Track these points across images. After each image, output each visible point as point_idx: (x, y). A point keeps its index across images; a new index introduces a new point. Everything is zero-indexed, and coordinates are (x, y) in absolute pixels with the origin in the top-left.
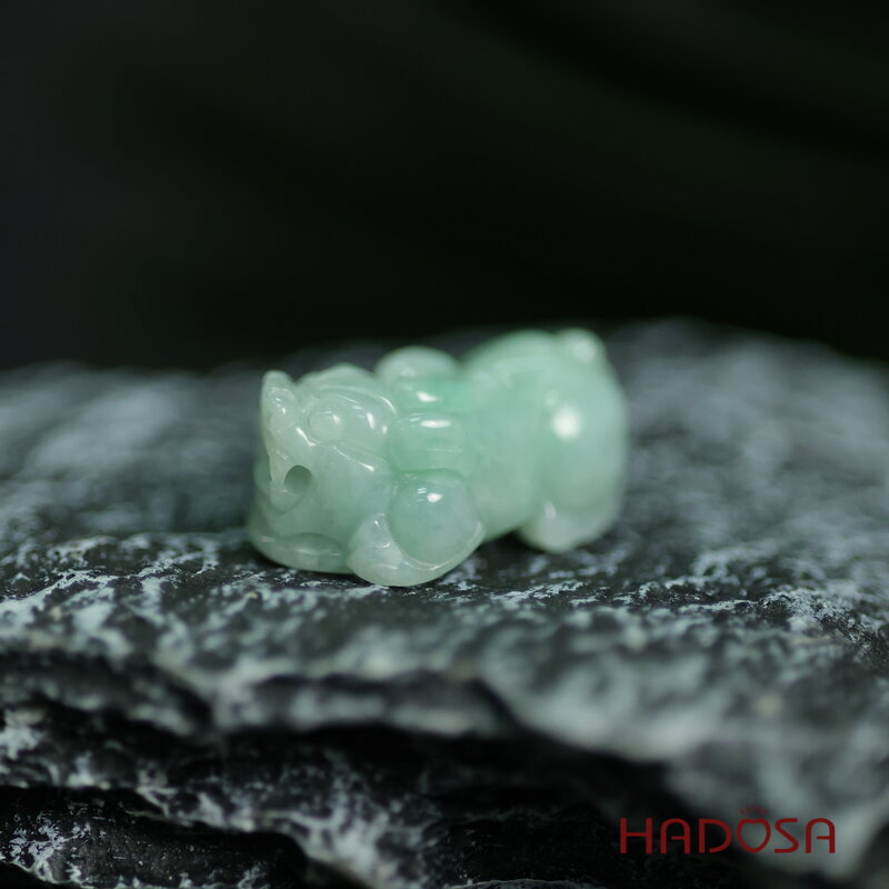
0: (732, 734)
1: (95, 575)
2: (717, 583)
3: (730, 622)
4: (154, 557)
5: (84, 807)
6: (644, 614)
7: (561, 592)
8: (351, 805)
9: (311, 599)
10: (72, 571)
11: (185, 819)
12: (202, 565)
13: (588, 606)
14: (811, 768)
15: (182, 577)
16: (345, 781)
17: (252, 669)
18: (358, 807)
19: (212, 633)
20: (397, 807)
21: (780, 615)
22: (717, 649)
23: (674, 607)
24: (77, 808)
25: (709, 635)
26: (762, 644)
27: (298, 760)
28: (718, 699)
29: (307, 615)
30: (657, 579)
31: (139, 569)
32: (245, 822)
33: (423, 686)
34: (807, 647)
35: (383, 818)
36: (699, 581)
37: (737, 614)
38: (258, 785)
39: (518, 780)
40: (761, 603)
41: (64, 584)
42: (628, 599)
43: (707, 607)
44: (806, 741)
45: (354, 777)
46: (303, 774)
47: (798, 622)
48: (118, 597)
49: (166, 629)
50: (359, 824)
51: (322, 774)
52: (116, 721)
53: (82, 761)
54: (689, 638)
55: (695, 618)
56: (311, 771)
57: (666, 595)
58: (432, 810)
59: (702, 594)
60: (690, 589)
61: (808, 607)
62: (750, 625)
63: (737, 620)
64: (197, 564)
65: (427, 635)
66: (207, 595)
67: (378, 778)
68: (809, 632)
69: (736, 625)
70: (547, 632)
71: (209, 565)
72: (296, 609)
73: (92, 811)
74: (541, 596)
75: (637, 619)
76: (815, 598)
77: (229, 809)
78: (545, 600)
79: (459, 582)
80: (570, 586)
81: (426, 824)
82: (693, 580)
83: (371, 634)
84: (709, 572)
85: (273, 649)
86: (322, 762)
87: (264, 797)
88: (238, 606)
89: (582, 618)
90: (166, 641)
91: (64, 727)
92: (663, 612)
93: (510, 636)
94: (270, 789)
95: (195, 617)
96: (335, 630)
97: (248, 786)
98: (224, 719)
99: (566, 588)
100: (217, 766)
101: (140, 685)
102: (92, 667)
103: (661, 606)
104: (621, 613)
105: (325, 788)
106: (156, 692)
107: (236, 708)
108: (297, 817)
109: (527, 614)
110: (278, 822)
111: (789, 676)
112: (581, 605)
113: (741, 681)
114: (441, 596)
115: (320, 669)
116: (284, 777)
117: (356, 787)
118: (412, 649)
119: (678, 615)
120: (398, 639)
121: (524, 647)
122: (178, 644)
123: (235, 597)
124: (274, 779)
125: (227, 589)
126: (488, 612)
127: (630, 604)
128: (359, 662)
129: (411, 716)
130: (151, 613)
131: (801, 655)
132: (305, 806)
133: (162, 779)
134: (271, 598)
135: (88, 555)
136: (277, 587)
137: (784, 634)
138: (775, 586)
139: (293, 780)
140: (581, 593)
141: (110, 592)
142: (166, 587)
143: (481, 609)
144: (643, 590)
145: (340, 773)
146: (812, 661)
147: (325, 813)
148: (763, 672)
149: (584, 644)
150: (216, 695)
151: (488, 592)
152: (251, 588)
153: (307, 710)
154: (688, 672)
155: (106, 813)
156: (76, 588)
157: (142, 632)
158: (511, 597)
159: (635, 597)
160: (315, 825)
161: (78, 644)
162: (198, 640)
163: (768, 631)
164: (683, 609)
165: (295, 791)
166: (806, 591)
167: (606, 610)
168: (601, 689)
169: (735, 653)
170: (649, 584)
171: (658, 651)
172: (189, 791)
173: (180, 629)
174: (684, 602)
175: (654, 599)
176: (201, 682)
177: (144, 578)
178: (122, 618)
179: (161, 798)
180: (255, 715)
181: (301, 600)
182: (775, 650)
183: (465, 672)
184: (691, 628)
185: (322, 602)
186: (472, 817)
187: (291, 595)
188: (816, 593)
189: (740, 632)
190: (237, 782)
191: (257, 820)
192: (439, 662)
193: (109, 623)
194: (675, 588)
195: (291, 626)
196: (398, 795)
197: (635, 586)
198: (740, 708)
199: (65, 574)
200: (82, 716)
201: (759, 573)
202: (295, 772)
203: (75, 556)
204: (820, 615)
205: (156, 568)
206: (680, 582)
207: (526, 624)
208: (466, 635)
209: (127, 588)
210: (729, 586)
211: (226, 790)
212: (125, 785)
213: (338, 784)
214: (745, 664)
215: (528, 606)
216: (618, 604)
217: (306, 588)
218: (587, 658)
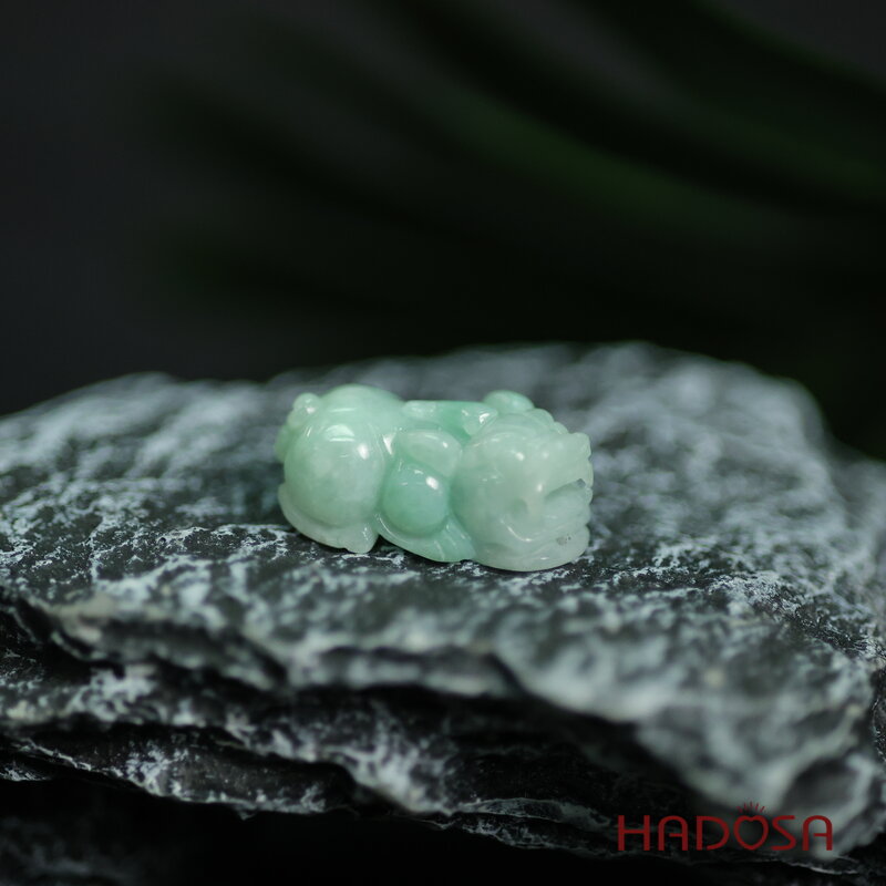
0: (687, 700)
1: (194, 559)
2: (672, 572)
3: (683, 607)
4: (239, 545)
5: (183, 738)
6: (618, 600)
7: (553, 579)
8: (390, 743)
9: (362, 584)
10: (175, 555)
11: (262, 750)
12: (275, 552)
13: (575, 593)
14: (745, 728)
15: (261, 562)
16: (386, 724)
17: (318, 641)
18: (396, 745)
19: (286, 611)
20: (425, 744)
21: (721, 602)
22: (673, 631)
23: (641, 593)
24: (177, 739)
25: (667, 619)
26: (708, 626)
27: (349, 707)
28: (676, 673)
29: (359, 597)
30: (626, 569)
31: (226, 554)
32: (309, 754)
33: (449, 658)
34: (742, 628)
35: (414, 754)
36: (659, 571)
37: (690, 601)
38: (319, 725)
39: (519, 726)
40: (707, 590)
41: (170, 566)
42: (604, 586)
43: (666, 594)
44: (742, 707)
45: (393, 721)
46: (353, 718)
47: (736, 607)
48: (213, 579)
49: (250, 607)
50: (397, 758)
51: (367, 718)
52: (212, 676)
53: (185, 704)
54: (652, 621)
55: (657, 603)
56: (360, 716)
57: (634, 583)
58: (452, 747)
59: (661, 581)
60: (651, 577)
61: (743, 595)
62: (700, 610)
63: (689, 605)
64: (271, 551)
65: (453, 617)
66: (281, 578)
67: (411, 721)
68: (744, 616)
69: (688, 610)
70: (544, 616)
71: (281, 552)
72: (350, 592)
73: (189, 741)
74: (537, 582)
75: (612, 605)
76: (748, 586)
77: (297, 743)
78: (541, 586)
79: (474, 569)
80: (560, 574)
81: (447, 758)
82: (654, 570)
83: (409, 614)
84: (666, 562)
85: (334, 625)
86: (368, 709)
87: (323, 736)
88: (305, 589)
89: (570, 603)
90: (252, 617)
91: (171, 680)
92: (632, 598)
93: (517, 619)
94: (328, 729)
95: (273, 596)
96: (381, 610)
97: (311, 725)
98: (296, 679)
99: (557, 576)
100: (286, 709)
101: (232, 650)
102: (194, 635)
103: (631, 593)
104: (600, 599)
105: (370, 729)
106: (244, 656)
107: (306, 671)
108: (349, 751)
109: (528, 600)
110: (334, 755)
111: (729, 653)
112: (569, 592)
113: (693, 657)
114: (460, 581)
115: (371, 642)
116: (339, 719)
117: (394, 729)
118: (442, 628)
119: (644, 602)
120: (430, 620)
121: (528, 628)
122: (260, 620)
123: (303, 581)
124: (331, 720)
125: (297, 574)
126: (499, 596)
127: (607, 591)
128: (402, 637)
129: (440, 681)
130: (239, 592)
131: (738, 635)
132: (354, 743)
133: (245, 719)
134: (331, 582)
135: (188, 541)
136: (336, 572)
137: (724, 618)
138: (717, 575)
139: (346, 722)
140: (568, 580)
141: (206, 574)
142: (250, 571)
143: (493, 594)
144: (616, 578)
145: (382, 718)
146: (746, 640)
147: (370, 748)
148: (709, 650)
149: (573, 627)
150: (291, 662)
151: (497, 577)
152: (314, 573)
153: (360, 674)
154: (653, 651)
155: (200, 742)
156: (180, 570)
157: (232, 608)
158: (515, 584)
159: (610, 584)
160: (363, 758)
161: (183, 617)
162: (276, 615)
163: (712, 616)
164: (648, 596)
165: (347, 731)
166: (741, 581)
167: (588, 596)
168: (587, 665)
169: (688, 634)
170: (620, 573)
171: (630, 634)
172: (265, 728)
173: (261, 608)
174: (648, 589)
175: (625, 586)
176: (279, 650)
177: (232, 563)
178: (217, 596)
179: (244, 733)
180: (320, 676)
181: (354, 585)
182: (718, 631)
183: (482, 648)
184: (655, 612)
185: (371, 587)
186: (481, 752)
187: (346, 580)
188: (749, 581)
189: (692, 616)
190: (303, 722)
191: (319, 753)
192: (462, 639)
193: (208, 600)
194: (640, 576)
195: (346, 607)
196: (426, 735)
197: (610, 574)
198: (692, 681)
199: (170, 558)
200: (185, 672)
201: (704, 564)
202: (347, 716)
203: (177, 543)
204: (752, 601)
205: (240, 554)
206: (644, 571)
207: (528, 608)
208: (482, 618)
209: (219, 572)
210: (681, 574)
211: (294, 728)
212: (217, 723)
213: (380, 726)
214: (696, 643)
215: (529, 592)
216: (597, 591)
217: (357, 574)
218: (576, 639)
